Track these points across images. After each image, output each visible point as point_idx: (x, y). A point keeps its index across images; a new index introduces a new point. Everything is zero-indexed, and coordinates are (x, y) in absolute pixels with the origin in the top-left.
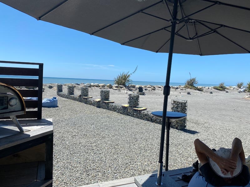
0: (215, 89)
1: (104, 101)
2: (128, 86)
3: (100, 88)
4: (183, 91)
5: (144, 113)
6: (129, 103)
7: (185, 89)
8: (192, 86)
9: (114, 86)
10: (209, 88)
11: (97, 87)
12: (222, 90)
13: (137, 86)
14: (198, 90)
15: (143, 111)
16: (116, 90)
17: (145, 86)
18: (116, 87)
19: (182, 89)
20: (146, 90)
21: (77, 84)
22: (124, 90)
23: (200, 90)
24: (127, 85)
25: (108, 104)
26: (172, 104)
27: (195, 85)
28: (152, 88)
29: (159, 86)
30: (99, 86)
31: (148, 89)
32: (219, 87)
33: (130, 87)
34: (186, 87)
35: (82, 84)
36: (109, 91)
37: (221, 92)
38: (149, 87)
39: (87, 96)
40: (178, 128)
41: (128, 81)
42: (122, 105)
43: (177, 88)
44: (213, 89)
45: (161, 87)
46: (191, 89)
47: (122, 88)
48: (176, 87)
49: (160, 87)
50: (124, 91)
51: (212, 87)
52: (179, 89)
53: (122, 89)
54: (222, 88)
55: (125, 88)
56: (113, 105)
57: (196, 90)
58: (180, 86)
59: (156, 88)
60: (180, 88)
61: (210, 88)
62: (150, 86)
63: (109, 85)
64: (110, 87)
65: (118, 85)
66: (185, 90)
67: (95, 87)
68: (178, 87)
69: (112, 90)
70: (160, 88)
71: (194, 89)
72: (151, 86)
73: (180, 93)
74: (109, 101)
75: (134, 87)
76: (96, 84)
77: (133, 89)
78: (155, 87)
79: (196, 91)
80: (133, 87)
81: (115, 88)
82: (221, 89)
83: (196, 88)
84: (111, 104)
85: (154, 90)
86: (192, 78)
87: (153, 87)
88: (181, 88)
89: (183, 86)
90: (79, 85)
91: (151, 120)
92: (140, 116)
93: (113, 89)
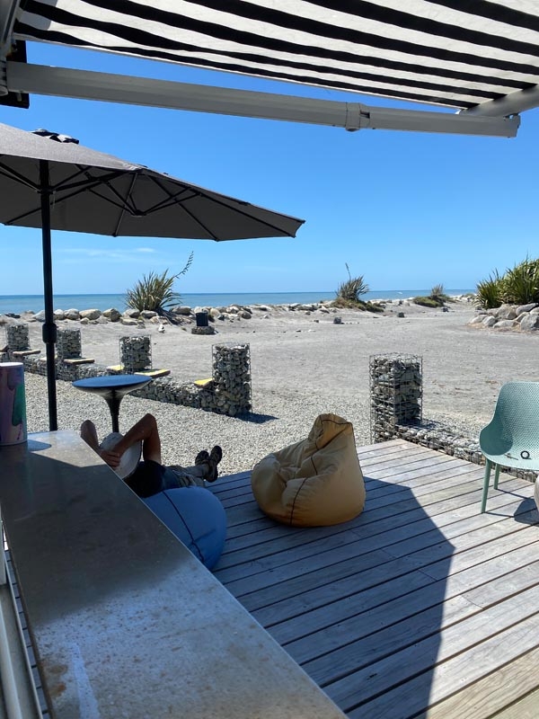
0: (419, 304)
1: (66, 360)
2: (171, 311)
3: (82, 323)
4: (327, 315)
5: (158, 383)
6: (123, 360)
7: (333, 309)
8: (353, 299)
9: (127, 313)
10: (401, 303)
11: (74, 319)
12: (437, 306)
13: (197, 310)
14: (368, 310)
15: (158, 379)
16: (132, 324)
17: (220, 308)
18: (132, 316)
19: (326, 311)
20: (222, 318)
21: (13, 316)
22: (157, 322)
23: (375, 309)
24: (167, 309)
25: (76, 368)
26: (214, 354)
27: (361, 297)
28: (242, 312)
29: (263, 306)
30: (81, 317)
31: (230, 315)
32: (429, 298)
33: (176, 313)
34: (338, 304)
35: (26, 313)
36: (79, 331)
37: (431, 311)
38: (233, 311)
39: (26, 349)
40: (231, 412)
41: (168, 296)
42: (109, 367)
43: (313, 309)
44: (412, 305)
45: (267, 307)
46: (351, 308)
47: (150, 318)
48: (309, 306)
49: (265, 310)
50: (155, 326)
51: (411, 298)
52: (318, 312)
53: (151, 320)
54: (437, 300)
55: (158, 317)
56: (87, 370)
57: (364, 310)
58: (321, 302)
59: (252, 311)
60: (321, 307)
61: (405, 301)
62: (235, 308)
63: (109, 311)
64: (114, 318)
65: (138, 311)
66: (335, 311)
67: (67, 320)
68: (315, 304)
69: (121, 325)
70: (264, 313)
71: (360, 308)
72: (237, 306)
73: (317, 321)
74: (80, 358)
75: (187, 312)
76: (70, 311)
77: (185, 318)
78: (249, 310)
79: (363, 313)
80: (183, 314)
81: (130, 320)
82: (433, 302)
83: (365, 304)
84: (83, 367)
85: (247, 317)
86: (353, 278)
87: (246, 309)
88: (323, 308)
89: (329, 303)
90: (18, 317)
91: (176, 400)
92: (151, 391)
93: (122, 322)
